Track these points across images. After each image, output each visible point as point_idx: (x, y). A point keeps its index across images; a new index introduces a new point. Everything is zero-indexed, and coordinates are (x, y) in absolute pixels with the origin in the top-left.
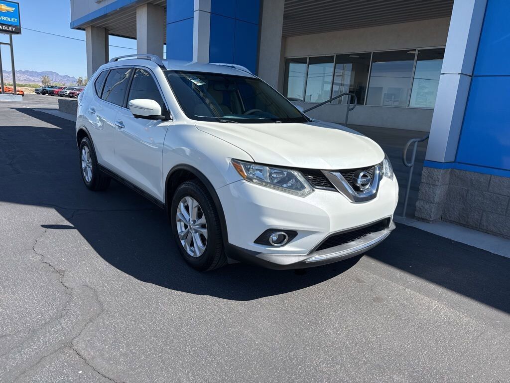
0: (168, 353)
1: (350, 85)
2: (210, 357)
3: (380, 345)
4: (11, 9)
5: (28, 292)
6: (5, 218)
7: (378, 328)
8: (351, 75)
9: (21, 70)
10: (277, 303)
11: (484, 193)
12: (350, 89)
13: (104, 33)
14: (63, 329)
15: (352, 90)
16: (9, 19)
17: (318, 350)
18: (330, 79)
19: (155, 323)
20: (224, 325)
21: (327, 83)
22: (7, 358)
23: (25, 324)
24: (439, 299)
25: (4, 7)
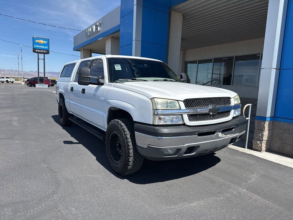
0: (104, 214)
1: (224, 75)
2: (124, 217)
3: (218, 216)
4: (45, 42)
5: (40, 182)
6: (33, 146)
7: (218, 207)
8: (224, 68)
9: (48, 72)
10: (164, 192)
12: (224, 76)
13: (89, 52)
14: (54, 199)
15: (225, 77)
16: (44, 47)
17: (182, 217)
18: (211, 71)
20: (134, 202)
21: (210, 73)
22: (27, 212)
23: (37, 196)
24: (258, 194)
25: (42, 41)
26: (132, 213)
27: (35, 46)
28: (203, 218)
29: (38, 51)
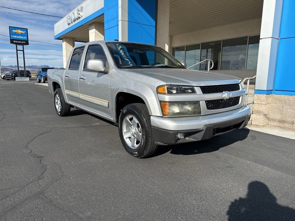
2: (124, 198)
4: (23, 32)
7: (229, 181)
11: (293, 107)
13: (72, 40)
16: (22, 37)
19: (93, 181)
24: (268, 166)
25: (20, 31)
26: (133, 194)
27: (13, 36)
28: (215, 193)
29: (16, 42)
